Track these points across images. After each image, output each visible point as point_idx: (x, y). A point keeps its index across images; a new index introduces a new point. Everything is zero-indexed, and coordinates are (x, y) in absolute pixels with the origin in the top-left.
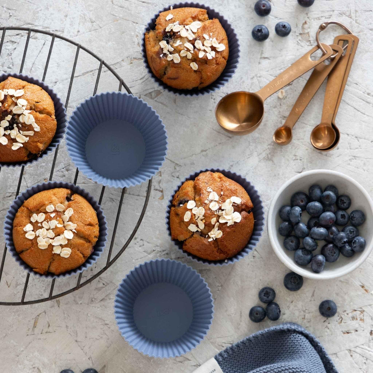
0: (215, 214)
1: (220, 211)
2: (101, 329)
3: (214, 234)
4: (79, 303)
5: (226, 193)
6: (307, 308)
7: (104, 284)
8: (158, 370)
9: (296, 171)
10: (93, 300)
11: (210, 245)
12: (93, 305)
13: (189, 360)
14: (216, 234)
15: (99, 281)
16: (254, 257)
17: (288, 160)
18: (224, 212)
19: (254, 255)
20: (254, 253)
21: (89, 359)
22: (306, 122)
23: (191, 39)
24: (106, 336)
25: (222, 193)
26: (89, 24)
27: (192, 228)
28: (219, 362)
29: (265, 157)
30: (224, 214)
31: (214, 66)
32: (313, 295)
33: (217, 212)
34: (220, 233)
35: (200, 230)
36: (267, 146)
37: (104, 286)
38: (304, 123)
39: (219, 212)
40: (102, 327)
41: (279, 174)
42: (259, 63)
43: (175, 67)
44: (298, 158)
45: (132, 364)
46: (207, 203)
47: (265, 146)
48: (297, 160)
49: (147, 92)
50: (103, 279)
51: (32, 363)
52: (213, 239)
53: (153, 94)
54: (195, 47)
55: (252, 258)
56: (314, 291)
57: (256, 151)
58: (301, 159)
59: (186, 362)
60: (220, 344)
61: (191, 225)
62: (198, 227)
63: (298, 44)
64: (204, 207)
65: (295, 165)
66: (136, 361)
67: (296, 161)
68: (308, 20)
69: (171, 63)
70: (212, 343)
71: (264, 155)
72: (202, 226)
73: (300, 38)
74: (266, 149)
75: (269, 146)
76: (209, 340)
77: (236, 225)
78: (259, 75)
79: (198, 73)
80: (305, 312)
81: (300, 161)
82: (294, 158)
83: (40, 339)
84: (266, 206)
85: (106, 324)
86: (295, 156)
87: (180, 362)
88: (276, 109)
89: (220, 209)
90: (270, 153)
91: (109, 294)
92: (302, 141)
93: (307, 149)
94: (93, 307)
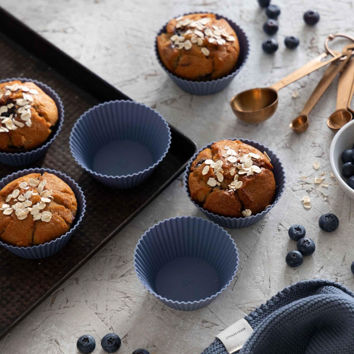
0: (233, 167)
1: (239, 164)
2: (122, 301)
3: (234, 186)
4: (99, 280)
5: (244, 151)
6: (338, 272)
7: (124, 262)
8: (184, 336)
9: (316, 156)
10: (113, 276)
11: (231, 195)
12: (113, 281)
13: (217, 325)
14: (236, 185)
15: (119, 260)
16: (279, 230)
17: (307, 147)
18: (243, 165)
19: (279, 229)
20: (279, 227)
21: (110, 329)
22: (322, 116)
23: (201, 29)
24: (128, 307)
25: (240, 150)
26: (104, 51)
27: (212, 182)
28: (249, 321)
29: (284, 146)
30: (243, 166)
31: (225, 53)
32: (344, 260)
33: (236, 165)
34: (240, 183)
35: (219, 184)
36: (285, 137)
37: (125, 263)
38: (320, 117)
39: (237, 165)
40: (123, 299)
41: (298, 159)
42: (271, 72)
43: (187, 54)
44: (317, 145)
45: (156, 332)
46: (225, 157)
47: (283, 137)
48: (316, 146)
49: (163, 100)
50: (123, 257)
51: (49, 336)
52: (234, 190)
53: (169, 102)
54: (205, 35)
55: (278, 231)
56: (345, 257)
57: (274, 142)
58: (320, 145)
59: (213, 327)
60: (249, 309)
61: (211, 179)
62: (218, 181)
63: (308, 55)
64: (222, 160)
65: (314, 151)
66: (160, 329)
67: (315, 148)
68: (315, 37)
69: (183, 51)
70: (240, 308)
71: (282, 144)
72: (221, 178)
73: (309, 51)
74: (284, 140)
75: (287, 137)
76: (236, 305)
77: (256, 175)
78: (271, 81)
79: (210, 58)
80: (337, 276)
81: (319, 147)
82: (313, 145)
83: (58, 314)
84: (288, 186)
85: (128, 297)
86: (314, 143)
87: (206, 327)
88: (291, 107)
89: (239, 162)
90: (288, 143)
91: (130, 270)
92: (320, 131)
93: (325, 138)
94: (113, 282)
